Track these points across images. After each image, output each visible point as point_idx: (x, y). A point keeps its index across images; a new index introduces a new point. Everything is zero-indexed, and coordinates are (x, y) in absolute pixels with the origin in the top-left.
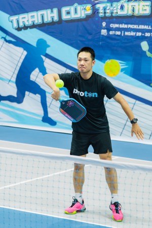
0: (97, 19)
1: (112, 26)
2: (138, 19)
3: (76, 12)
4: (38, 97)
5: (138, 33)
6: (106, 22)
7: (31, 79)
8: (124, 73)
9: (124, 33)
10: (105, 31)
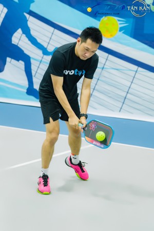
4: (21, 64)
7: (13, 43)
8: (123, 33)
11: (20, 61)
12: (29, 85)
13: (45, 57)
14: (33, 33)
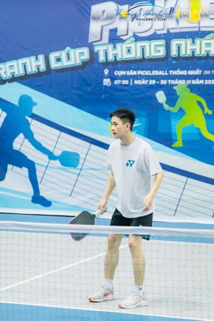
0: (96, 65)
1: (117, 73)
2: (151, 63)
3: (69, 59)
4: (25, 171)
5: (150, 81)
6: (108, 69)
7: (14, 148)
9: (133, 81)
10: (109, 80)
11: (24, 168)
12: (34, 192)
13: (51, 161)
14: (36, 137)
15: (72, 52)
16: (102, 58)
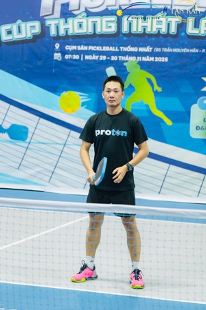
0: (47, 39)
1: (68, 48)
2: (101, 39)
3: (20, 32)
5: (101, 56)
6: (60, 44)
8: (86, 108)
9: (84, 57)
10: (59, 54)
13: (1, 134)
15: (23, 25)
16: (53, 32)
